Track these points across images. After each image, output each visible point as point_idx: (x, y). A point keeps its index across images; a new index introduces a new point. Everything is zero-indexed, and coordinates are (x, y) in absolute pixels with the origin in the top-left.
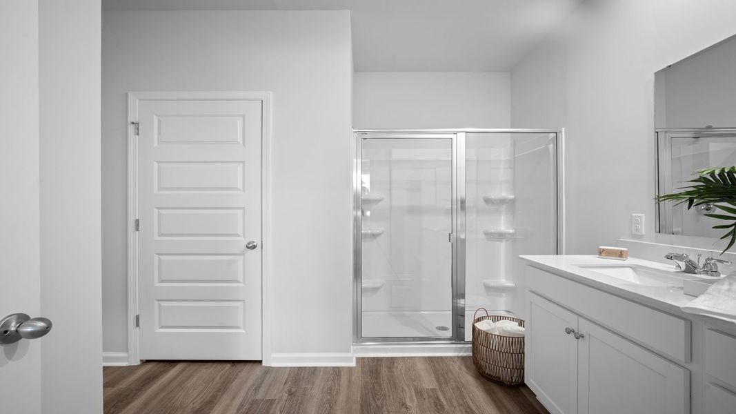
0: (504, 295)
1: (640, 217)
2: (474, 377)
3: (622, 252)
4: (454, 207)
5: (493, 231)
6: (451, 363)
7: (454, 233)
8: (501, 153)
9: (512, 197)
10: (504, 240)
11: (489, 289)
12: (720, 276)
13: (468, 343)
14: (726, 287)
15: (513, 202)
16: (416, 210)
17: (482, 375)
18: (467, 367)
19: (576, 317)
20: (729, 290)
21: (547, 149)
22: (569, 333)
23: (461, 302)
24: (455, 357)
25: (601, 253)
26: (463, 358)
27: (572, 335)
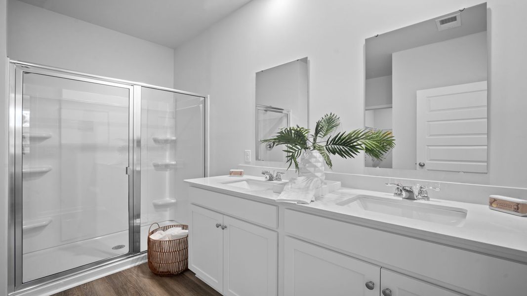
0: (168, 209)
1: (249, 152)
2: (150, 279)
3: (241, 172)
4: (131, 145)
5: (160, 163)
6: (130, 274)
7: (131, 167)
8: (166, 106)
9: (174, 138)
10: (168, 169)
11: (157, 207)
12: (281, 180)
13: (143, 253)
14: (290, 186)
15: (174, 142)
16: (89, 148)
17: (155, 274)
18: (143, 272)
19: (222, 215)
20: (291, 188)
21: (199, 107)
22: (218, 227)
23: (137, 221)
24: (132, 268)
25: (231, 173)
26: (139, 266)
27: (220, 228)
